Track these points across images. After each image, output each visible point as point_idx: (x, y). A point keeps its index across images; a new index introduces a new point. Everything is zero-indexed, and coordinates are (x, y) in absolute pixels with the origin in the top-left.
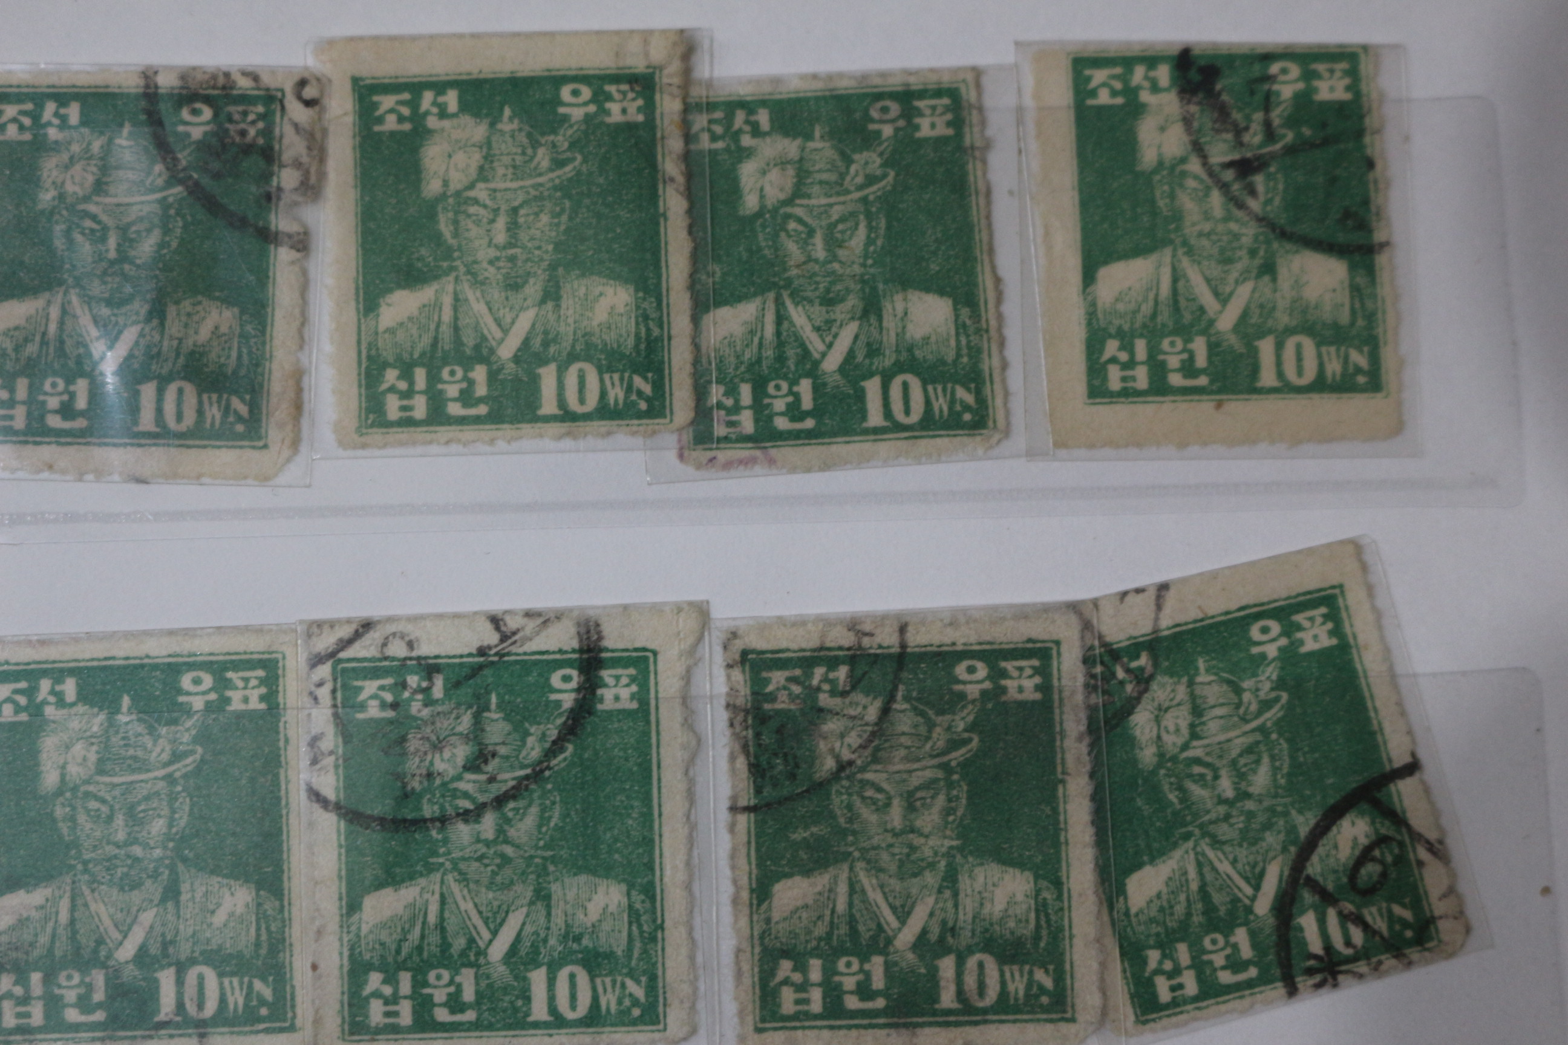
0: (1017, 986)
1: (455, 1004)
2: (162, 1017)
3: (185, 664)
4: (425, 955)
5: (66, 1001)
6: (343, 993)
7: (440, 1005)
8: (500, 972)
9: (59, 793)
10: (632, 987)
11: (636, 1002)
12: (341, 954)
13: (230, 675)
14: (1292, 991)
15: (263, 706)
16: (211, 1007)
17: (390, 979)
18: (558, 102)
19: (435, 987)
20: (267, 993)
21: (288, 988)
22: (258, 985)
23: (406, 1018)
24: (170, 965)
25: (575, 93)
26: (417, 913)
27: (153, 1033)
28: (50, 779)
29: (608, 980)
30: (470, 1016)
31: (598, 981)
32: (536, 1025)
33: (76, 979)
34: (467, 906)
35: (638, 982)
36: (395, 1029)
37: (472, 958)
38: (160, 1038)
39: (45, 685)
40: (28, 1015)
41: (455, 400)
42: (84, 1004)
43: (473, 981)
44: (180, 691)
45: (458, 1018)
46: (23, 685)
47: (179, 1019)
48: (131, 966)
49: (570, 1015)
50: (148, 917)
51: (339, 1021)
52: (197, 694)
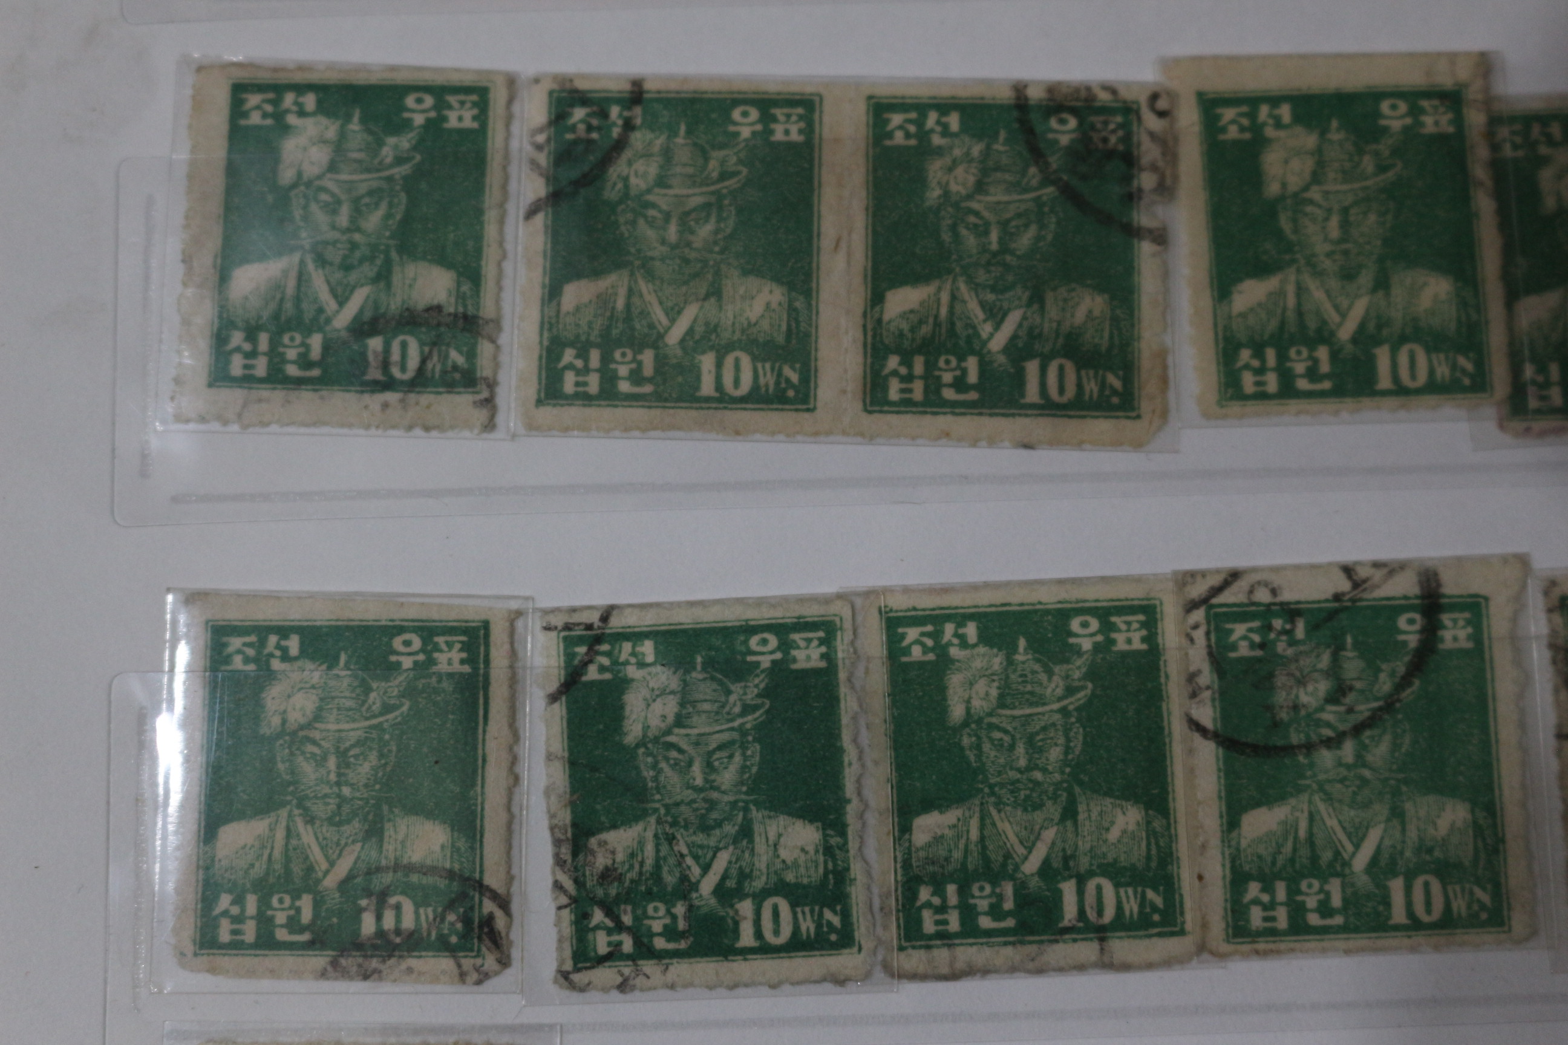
1: (1325, 909)
2: (1066, 923)
3: (1074, 609)
4: (1297, 866)
5: (980, 909)
6: (1226, 900)
7: (1312, 911)
8: (1363, 881)
9: (966, 724)
10: (1479, 893)
11: (1483, 907)
12: (1223, 865)
13: (1114, 619)
15: (1144, 647)
16: (1109, 914)
17: (1268, 888)
18: (1377, 114)
19: (1307, 894)
20: (1159, 901)
21: (1177, 896)
22: (1150, 894)
23: (1282, 923)
24: (1070, 877)
25: (1394, 107)
26: (1289, 828)
27: (1058, 937)
28: (957, 712)
29: (1458, 888)
30: (1338, 920)
31: (1450, 888)
32: (1397, 928)
33: (988, 889)
34: (1332, 823)
35: (1484, 889)
36: (1273, 933)
37: (1339, 868)
38: (1065, 942)
39: (949, 628)
40: (945, 922)
41: (1302, 376)
42: (996, 912)
43: (1339, 889)
44: (1071, 634)
45: (1329, 922)
46: (929, 628)
47: (1081, 925)
48: (1036, 878)
49: (1426, 919)
50: (1049, 834)
51: (1223, 925)
52: (1085, 636)
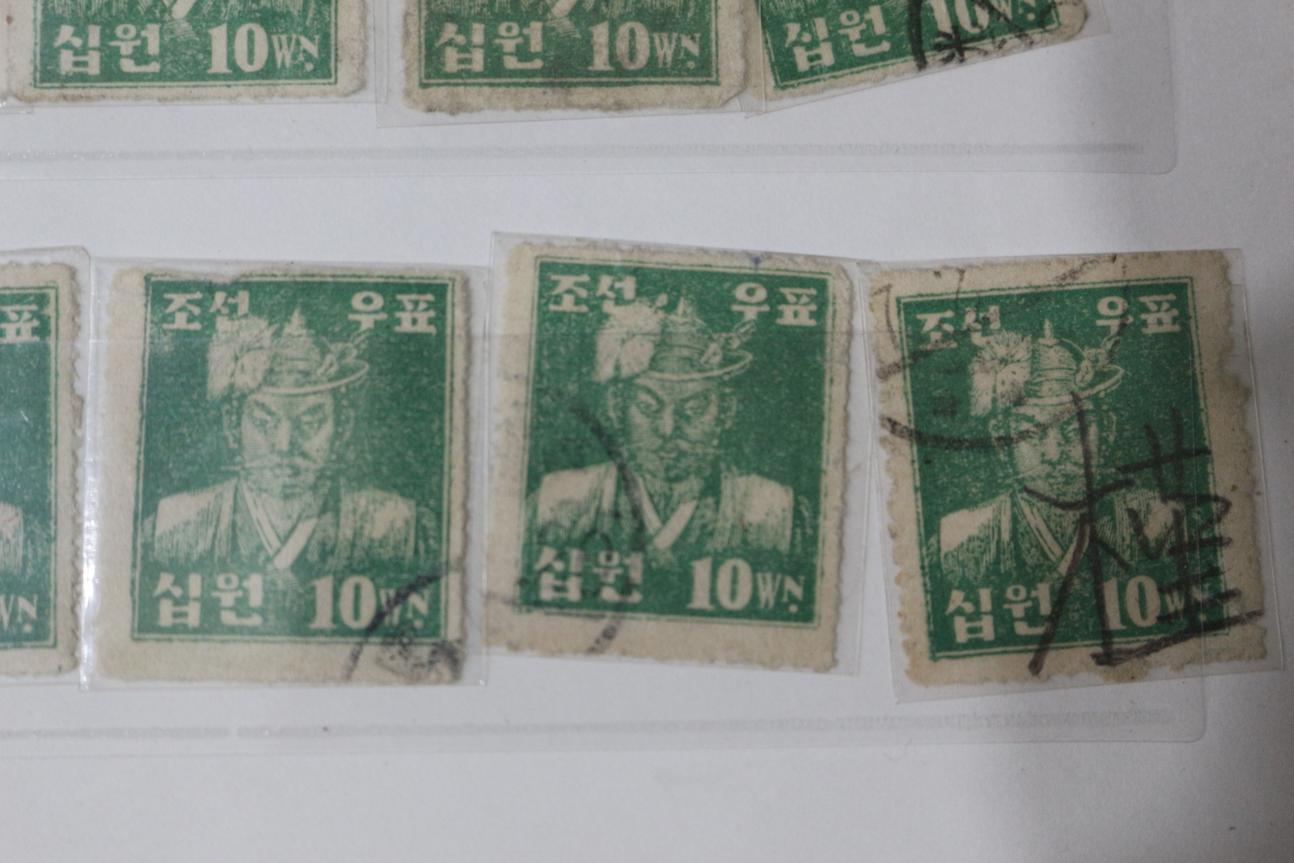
0: (666, 52)
14: (922, 64)
